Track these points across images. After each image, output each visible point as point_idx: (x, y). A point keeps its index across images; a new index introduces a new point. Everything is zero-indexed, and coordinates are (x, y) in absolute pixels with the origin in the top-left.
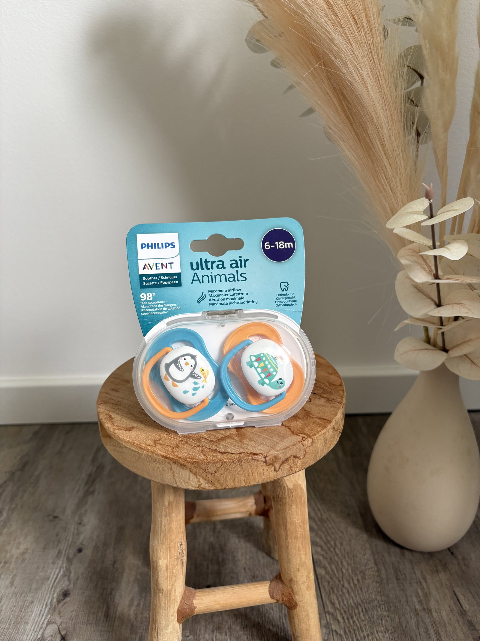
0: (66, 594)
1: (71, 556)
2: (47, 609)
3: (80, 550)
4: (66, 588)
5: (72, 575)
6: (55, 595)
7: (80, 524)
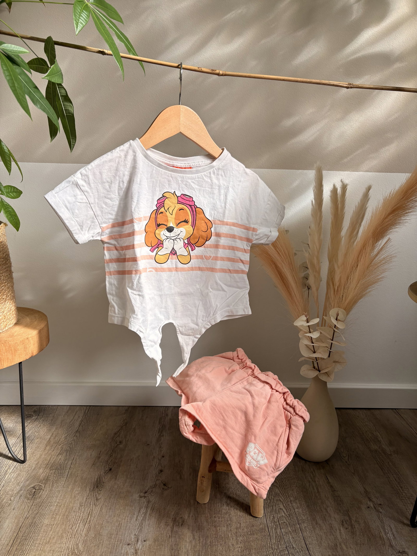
0: (161, 471)
1: (160, 458)
2: (155, 476)
3: (163, 457)
4: (161, 469)
5: (162, 465)
6: (157, 471)
7: (160, 447)
